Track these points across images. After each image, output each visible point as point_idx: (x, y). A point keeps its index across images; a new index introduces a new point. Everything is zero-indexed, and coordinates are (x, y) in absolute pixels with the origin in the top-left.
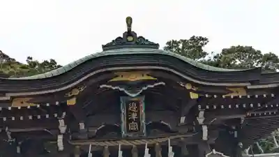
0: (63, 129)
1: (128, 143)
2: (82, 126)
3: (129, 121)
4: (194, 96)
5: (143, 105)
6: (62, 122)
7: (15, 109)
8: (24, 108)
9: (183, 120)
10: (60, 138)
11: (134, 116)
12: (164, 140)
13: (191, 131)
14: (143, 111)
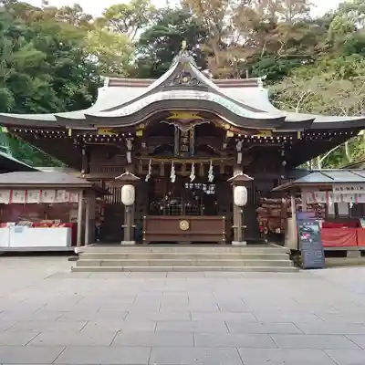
0: (129, 146)
1: (178, 161)
2: (144, 145)
3: (181, 144)
4: (230, 134)
5: (192, 133)
6: (129, 142)
7: (101, 136)
8: (107, 136)
9: (225, 146)
10: (129, 154)
11: (185, 140)
12: (207, 161)
13: (230, 155)
14: (192, 137)
